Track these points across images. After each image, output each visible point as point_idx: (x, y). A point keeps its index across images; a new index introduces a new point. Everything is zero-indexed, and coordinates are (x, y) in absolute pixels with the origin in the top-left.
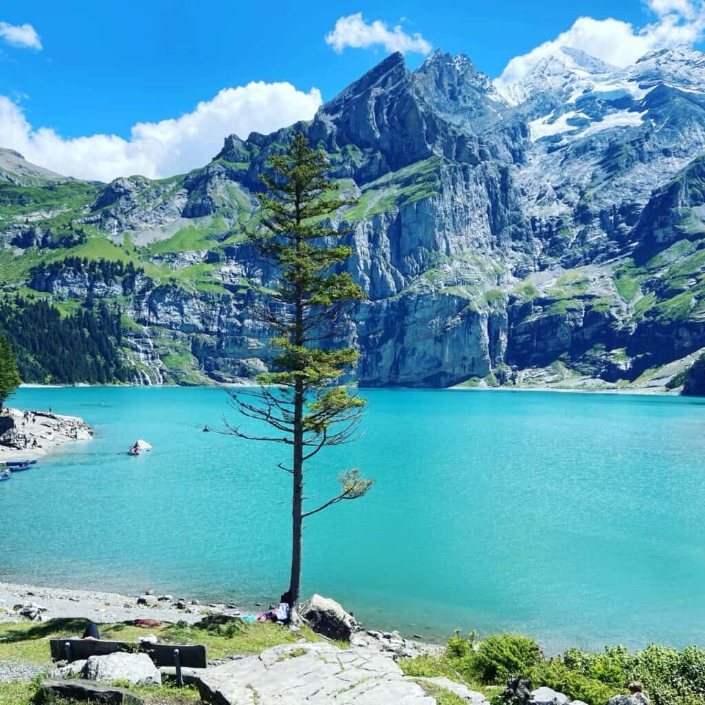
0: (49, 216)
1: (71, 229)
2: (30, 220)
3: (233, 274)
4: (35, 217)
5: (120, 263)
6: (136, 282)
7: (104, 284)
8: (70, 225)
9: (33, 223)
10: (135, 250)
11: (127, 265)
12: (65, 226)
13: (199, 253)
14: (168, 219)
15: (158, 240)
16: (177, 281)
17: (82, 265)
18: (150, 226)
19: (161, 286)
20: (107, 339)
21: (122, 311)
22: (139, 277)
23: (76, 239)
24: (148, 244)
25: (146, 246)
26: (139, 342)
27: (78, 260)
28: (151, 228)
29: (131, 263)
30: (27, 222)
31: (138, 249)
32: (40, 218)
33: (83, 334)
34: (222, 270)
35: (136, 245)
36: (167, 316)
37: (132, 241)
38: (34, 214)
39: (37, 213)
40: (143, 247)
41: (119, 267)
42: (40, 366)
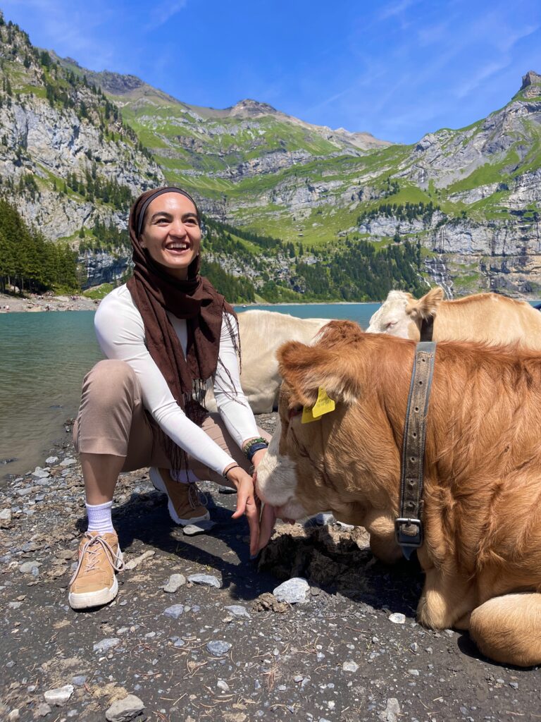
0: (374, 176)
1: (389, 183)
2: (362, 181)
3: (520, 200)
4: (365, 178)
5: (421, 204)
6: (433, 218)
7: (408, 223)
8: (388, 180)
9: (363, 183)
10: (436, 192)
11: (428, 206)
12: (385, 181)
13: (490, 186)
14: (466, 161)
15: (456, 181)
16: (468, 213)
17: (392, 210)
18: (451, 170)
19: (454, 219)
20: (409, 267)
21: (421, 243)
22: (436, 213)
23: (392, 190)
24: (448, 186)
25: (446, 188)
26: (433, 267)
27: (390, 206)
28: (452, 172)
29: (431, 204)
30: (359, 184)
31: (439, 191)
32: (369, 179)
33: (390, 263)
34: (510, 199)
35: (437, 188)
36: (458, 244)
37: (435, 186)
38: (365, 176)
39: (367, 175)
40: (444, 189)
41: (420, 208)
42: (358, 289)
